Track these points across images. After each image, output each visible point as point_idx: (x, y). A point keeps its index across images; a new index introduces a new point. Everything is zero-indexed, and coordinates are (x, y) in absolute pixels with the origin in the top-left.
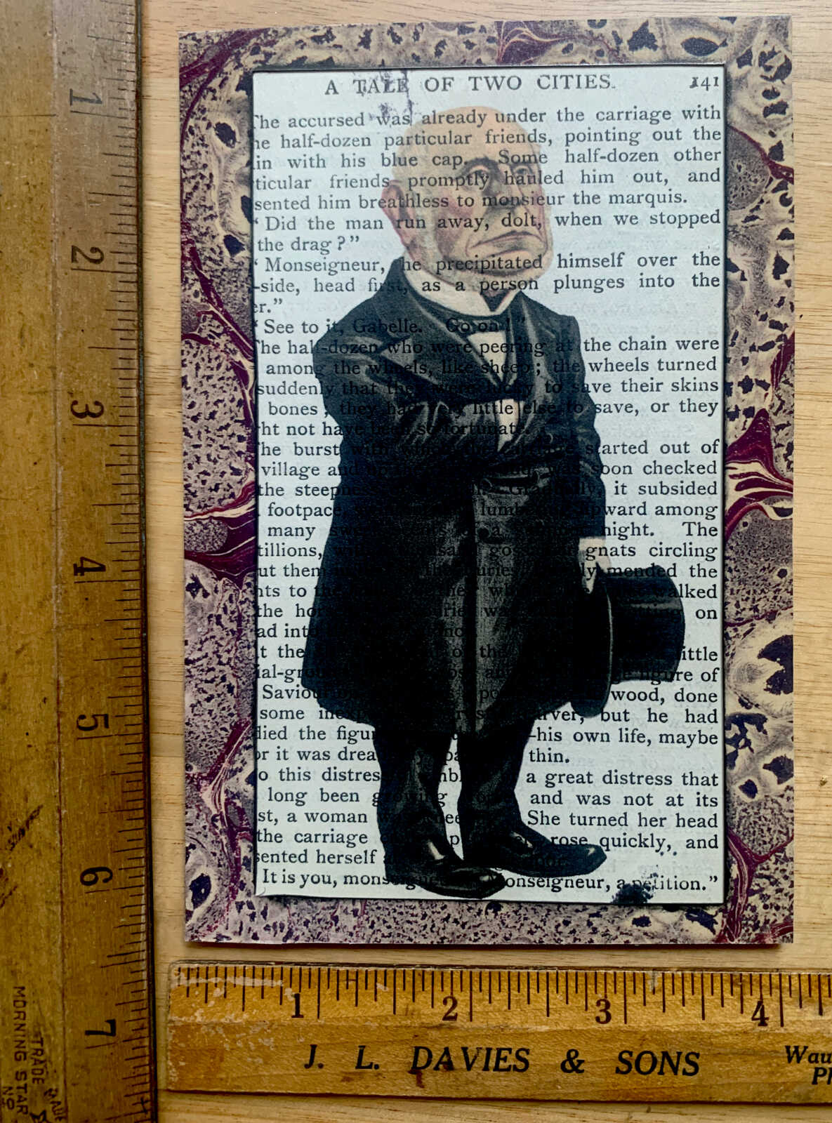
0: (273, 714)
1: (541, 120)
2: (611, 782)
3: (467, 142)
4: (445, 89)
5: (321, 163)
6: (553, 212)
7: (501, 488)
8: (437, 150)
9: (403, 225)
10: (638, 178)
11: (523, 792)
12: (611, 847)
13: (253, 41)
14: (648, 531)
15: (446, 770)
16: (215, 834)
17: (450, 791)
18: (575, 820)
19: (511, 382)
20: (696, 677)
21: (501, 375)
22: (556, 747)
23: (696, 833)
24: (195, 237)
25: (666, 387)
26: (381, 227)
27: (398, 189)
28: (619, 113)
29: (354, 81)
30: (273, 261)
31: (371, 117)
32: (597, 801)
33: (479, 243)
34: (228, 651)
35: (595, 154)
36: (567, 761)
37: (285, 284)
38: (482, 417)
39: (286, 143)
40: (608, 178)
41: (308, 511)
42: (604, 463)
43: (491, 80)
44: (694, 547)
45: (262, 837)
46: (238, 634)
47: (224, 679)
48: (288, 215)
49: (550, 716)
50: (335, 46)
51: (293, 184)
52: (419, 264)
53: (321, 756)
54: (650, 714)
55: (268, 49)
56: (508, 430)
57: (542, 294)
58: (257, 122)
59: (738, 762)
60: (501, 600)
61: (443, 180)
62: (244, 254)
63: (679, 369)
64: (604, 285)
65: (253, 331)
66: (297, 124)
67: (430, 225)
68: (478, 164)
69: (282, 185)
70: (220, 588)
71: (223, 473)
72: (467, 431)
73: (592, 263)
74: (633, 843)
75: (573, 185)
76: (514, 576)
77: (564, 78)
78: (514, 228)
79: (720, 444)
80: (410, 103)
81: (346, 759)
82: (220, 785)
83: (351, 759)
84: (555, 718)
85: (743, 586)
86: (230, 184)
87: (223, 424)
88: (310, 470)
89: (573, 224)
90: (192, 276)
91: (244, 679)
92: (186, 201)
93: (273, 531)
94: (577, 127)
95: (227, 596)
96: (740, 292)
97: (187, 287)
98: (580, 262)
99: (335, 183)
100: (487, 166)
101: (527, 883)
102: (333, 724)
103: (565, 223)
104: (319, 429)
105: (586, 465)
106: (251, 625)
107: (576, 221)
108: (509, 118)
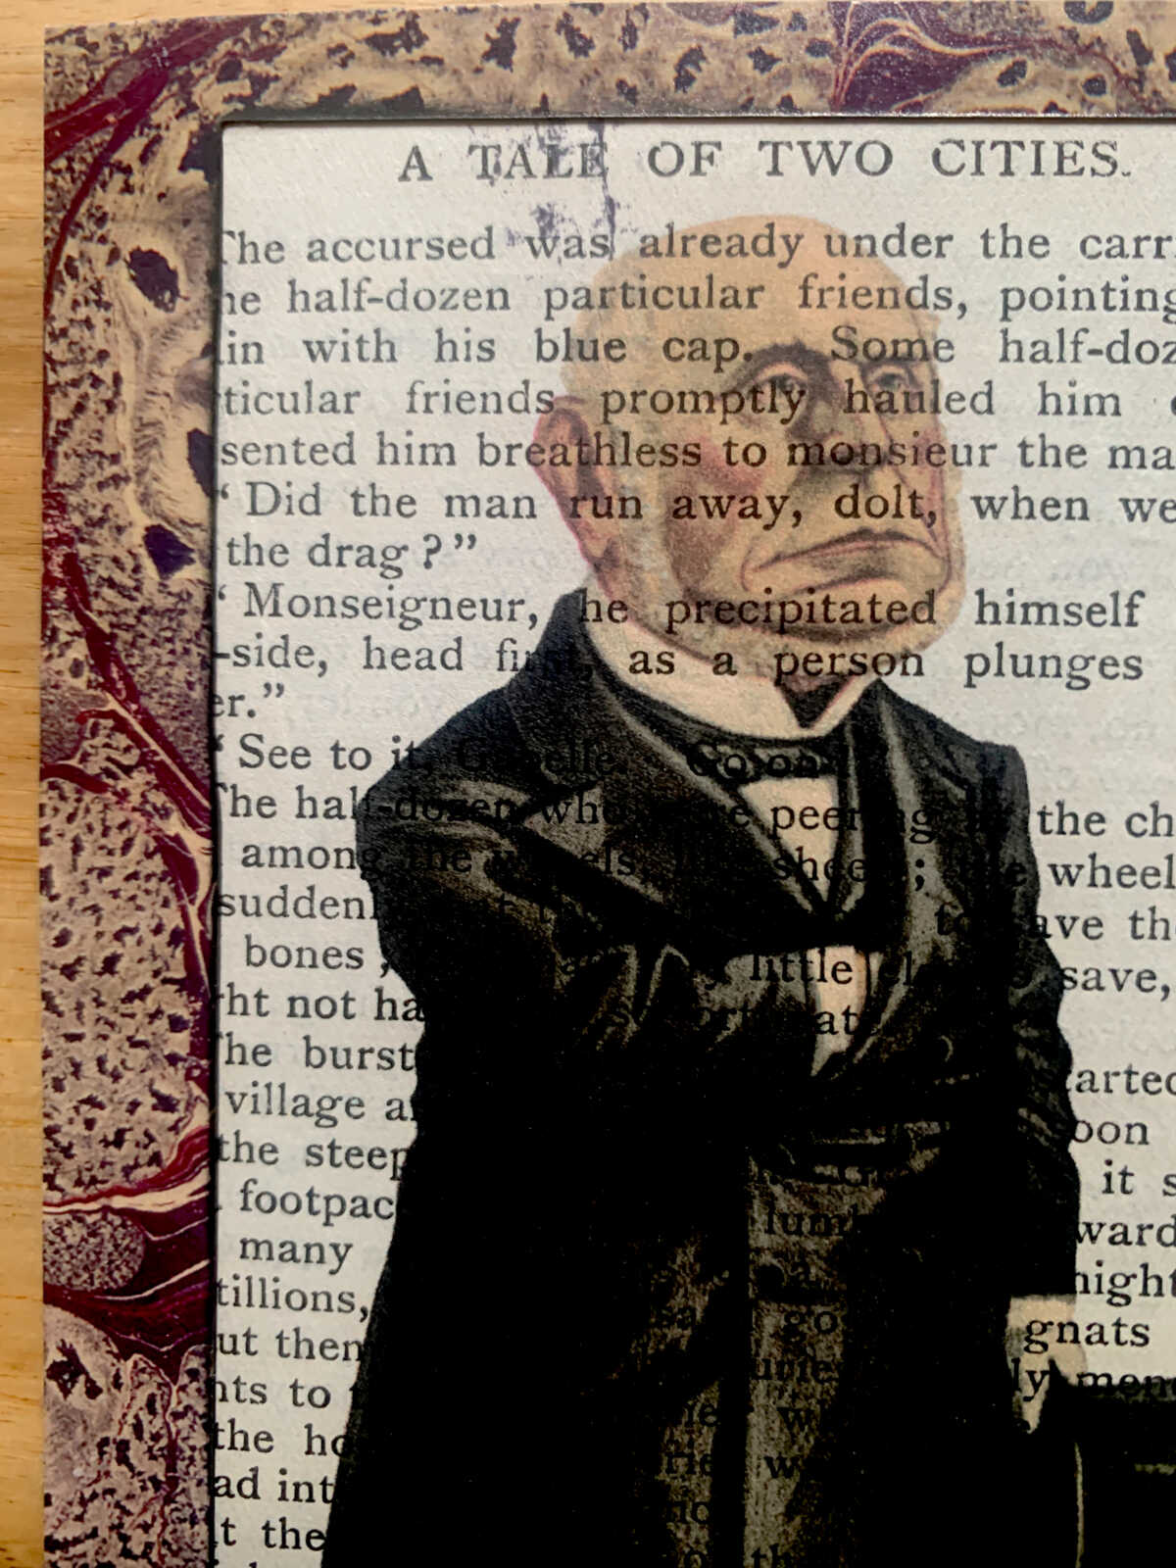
1: (940, 254)
3: (752, 305)
4: (698, 171)
5: (385, 350)
6: (967, 485)
7: (819, 1170)
8: (676, 322)
9: (585, 511)
13: (225, 46)
19: (849, 904)
21: (822, 884)
24: (77, 530)
26: (532, 515)
27: (574, 417)
28: (1138, 240)
29: (472, 149)
30: (264, 591)
31: (512, 239)
33: (778, 558)
34: (146, 1528)
35: (1076, 343)
37: (293, 648)
38: (772, 990)
39: (300, 299)
40: (1108, 405)
41: (335, 1206)
42: (1079, 1111)
43: (815, 151)
46: (168, 1488)
48: (300, 478)
50: (427, 61)
51: (316, 402)
52: (623, 607)
55: (261, 67)
56: (839, 1023)
57: (935, 689)
58: (230, 247)
61: (689, 400)
62: (189, 574)
64: (1092, 672)
65: (211, 762)
66: (329, 252)
67: (653, 510)
68: (779, 361)
69: (288, 404)
70: (125, 1379)
71: (134, 1106)
72: (734, 1021)
73: (1062, 615)
75: (1018, 420)
77: (1001, 148)
78: (866, 521)
80: (611, 204)
86: (164, 401)
87: (136, 986)
88: (341, 1106)
89: (1016, 516)
90: (67, 625)
92: (56, 442)
93: (250, 1248)
94: (1030, 274)
95: (142, 1397)
97: (55, 650)
98: (1033, 612)
99: (420, 404)
100: (801, 365)
103: (996, 514)
104: (366, 1004)
105: (1035, 1118)
106: (199, 1470)
107: (1025, 508)
108: (861, 247)
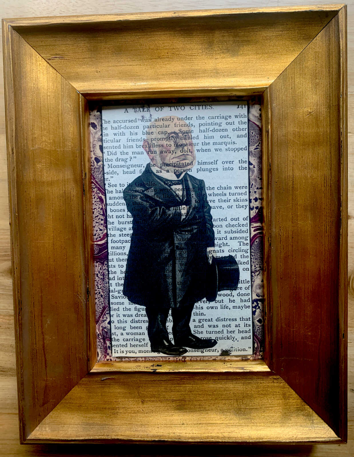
0: (115, 303)
1: (191, 119)
2: (218, 321)
3: (169, 127)
4: (161, 111)
5: (124, 134)
6: (196, 148)
7: (183, 233)
8: (159, 130)
9: (150, 153)
10: (222, 137)
11: (192, 325)
12: (219, 340)
14: (228, 245)
15: (168, 319)
16: (99, 339)
17: (170, 325)
18: (208, 332)
19: (185, 200)
20: (243, 289)
21: (181, 198)
22: (202, 311)
23: (244, 335)
25: (232, 201)
26: (143, 154)
27: (148, 142)
28: (215, 117)
29: (133, 109)
30: (110, 165)
31: (139, 120)
32: (214, 327)
33: (173, 158)
34: (101, 285)
35: (208, 130)
36: (205, 315)
37: (114, 172)
38: (176, 211)
39: (113, 128)
40: (213, 137)
41: (123, 242)
42: (214, 224)
43: (175, 107)
44: (242, 249)
45: (113, 340)
46: (103, 279)
47: (100, 293)
48: (114, 151)
49: (199, 302)
51: (115, 141)
52: (155, 165)
53: (130, 316)
54: (230, 300)
56: (184, 215)
57: (193, 173)
58: (103, 122)
59: (256, 313)
60: (183, 267)
61: (162, 139)
62: (101, 163)
63: (235, 195)
64: (212, 170)
65: (105, 186)
66: (116, 122)
67: (158, 153)
68: (172, 134)
69: (112, 141)
70: (97, 266)
71: (97, 230)
72: (171, 215)
73: (208, 163)
74: (225, 338)
75: (201, 140)
76: (187, 260)
77: (198, 106)
78: (184, 153)
79: (248, 218)
80: (151, 115)
81: (137, 316)
82: (100, 325)
83: (139, 316)
84: (201, 303)
85: (256, 260)
86: (95, 141)
87: (97, 215)
88: (123, 229)
89: (202, 152)
91: (106, 293)
93: (113, 248)
94: (202, 121)
95: (99, 268)
96: (253, 171)
98: (204, 163)
99: (128, 141)
100: (175, 134)
101: (194, 351)
102: (133, 306)
103: (199, 151)
104: (126, 216)
105: (208, 225)
106: (107, 277)
107: (203, 150)
108: (182, 119)
